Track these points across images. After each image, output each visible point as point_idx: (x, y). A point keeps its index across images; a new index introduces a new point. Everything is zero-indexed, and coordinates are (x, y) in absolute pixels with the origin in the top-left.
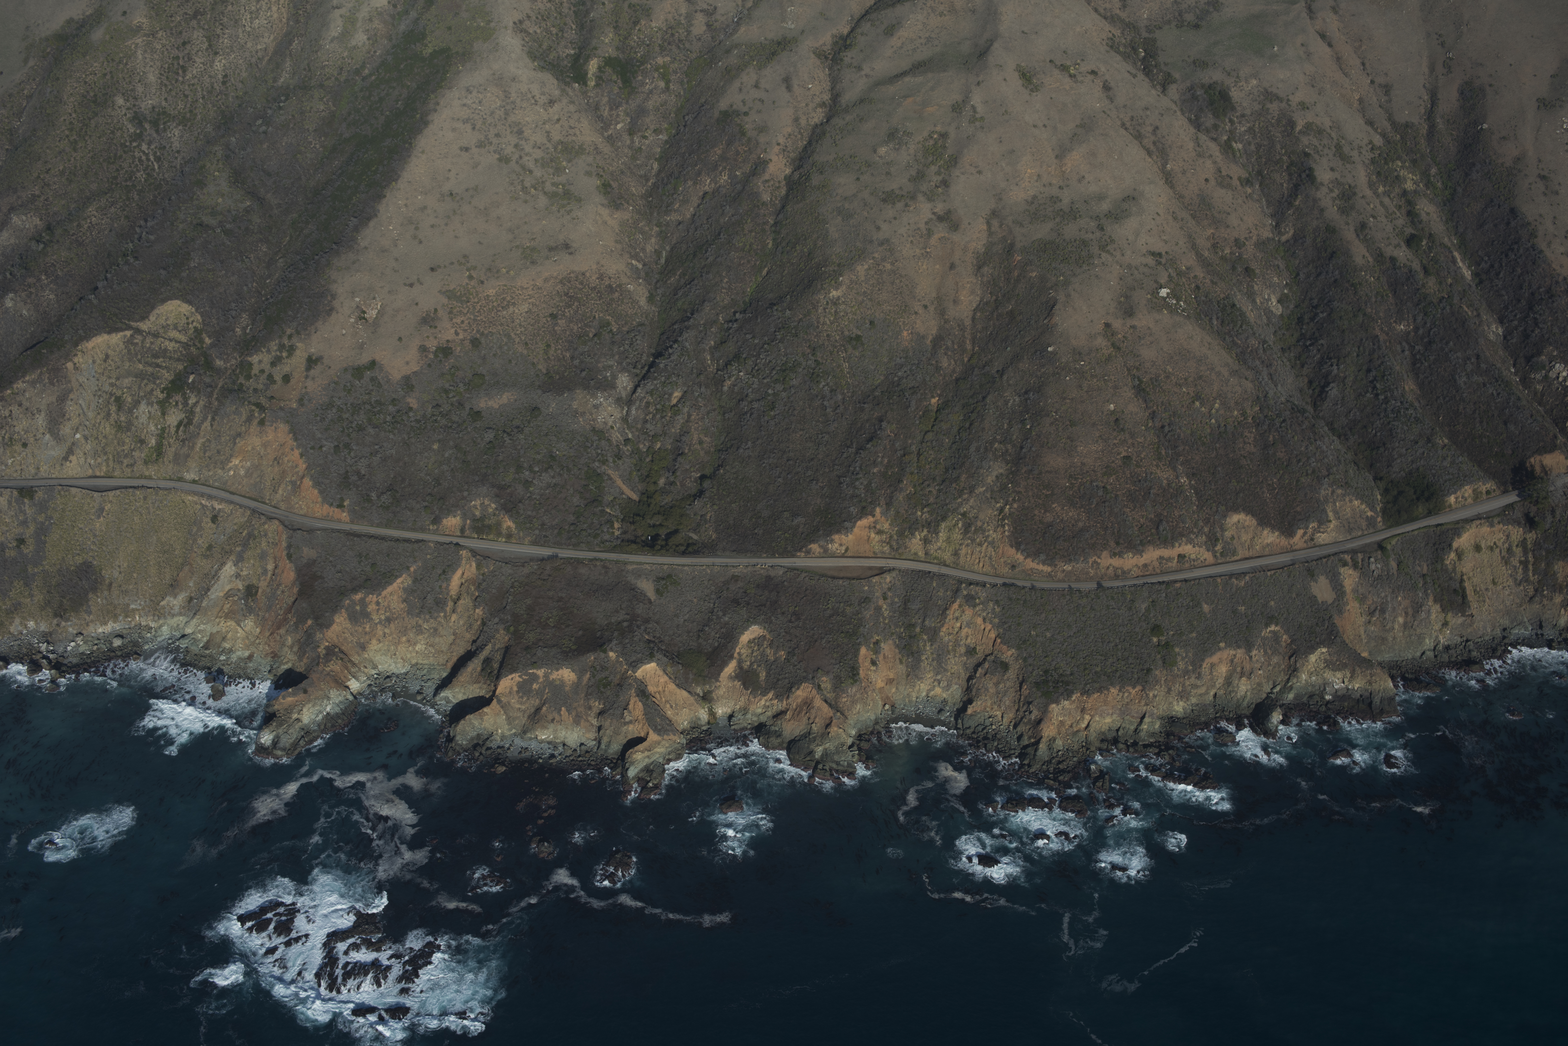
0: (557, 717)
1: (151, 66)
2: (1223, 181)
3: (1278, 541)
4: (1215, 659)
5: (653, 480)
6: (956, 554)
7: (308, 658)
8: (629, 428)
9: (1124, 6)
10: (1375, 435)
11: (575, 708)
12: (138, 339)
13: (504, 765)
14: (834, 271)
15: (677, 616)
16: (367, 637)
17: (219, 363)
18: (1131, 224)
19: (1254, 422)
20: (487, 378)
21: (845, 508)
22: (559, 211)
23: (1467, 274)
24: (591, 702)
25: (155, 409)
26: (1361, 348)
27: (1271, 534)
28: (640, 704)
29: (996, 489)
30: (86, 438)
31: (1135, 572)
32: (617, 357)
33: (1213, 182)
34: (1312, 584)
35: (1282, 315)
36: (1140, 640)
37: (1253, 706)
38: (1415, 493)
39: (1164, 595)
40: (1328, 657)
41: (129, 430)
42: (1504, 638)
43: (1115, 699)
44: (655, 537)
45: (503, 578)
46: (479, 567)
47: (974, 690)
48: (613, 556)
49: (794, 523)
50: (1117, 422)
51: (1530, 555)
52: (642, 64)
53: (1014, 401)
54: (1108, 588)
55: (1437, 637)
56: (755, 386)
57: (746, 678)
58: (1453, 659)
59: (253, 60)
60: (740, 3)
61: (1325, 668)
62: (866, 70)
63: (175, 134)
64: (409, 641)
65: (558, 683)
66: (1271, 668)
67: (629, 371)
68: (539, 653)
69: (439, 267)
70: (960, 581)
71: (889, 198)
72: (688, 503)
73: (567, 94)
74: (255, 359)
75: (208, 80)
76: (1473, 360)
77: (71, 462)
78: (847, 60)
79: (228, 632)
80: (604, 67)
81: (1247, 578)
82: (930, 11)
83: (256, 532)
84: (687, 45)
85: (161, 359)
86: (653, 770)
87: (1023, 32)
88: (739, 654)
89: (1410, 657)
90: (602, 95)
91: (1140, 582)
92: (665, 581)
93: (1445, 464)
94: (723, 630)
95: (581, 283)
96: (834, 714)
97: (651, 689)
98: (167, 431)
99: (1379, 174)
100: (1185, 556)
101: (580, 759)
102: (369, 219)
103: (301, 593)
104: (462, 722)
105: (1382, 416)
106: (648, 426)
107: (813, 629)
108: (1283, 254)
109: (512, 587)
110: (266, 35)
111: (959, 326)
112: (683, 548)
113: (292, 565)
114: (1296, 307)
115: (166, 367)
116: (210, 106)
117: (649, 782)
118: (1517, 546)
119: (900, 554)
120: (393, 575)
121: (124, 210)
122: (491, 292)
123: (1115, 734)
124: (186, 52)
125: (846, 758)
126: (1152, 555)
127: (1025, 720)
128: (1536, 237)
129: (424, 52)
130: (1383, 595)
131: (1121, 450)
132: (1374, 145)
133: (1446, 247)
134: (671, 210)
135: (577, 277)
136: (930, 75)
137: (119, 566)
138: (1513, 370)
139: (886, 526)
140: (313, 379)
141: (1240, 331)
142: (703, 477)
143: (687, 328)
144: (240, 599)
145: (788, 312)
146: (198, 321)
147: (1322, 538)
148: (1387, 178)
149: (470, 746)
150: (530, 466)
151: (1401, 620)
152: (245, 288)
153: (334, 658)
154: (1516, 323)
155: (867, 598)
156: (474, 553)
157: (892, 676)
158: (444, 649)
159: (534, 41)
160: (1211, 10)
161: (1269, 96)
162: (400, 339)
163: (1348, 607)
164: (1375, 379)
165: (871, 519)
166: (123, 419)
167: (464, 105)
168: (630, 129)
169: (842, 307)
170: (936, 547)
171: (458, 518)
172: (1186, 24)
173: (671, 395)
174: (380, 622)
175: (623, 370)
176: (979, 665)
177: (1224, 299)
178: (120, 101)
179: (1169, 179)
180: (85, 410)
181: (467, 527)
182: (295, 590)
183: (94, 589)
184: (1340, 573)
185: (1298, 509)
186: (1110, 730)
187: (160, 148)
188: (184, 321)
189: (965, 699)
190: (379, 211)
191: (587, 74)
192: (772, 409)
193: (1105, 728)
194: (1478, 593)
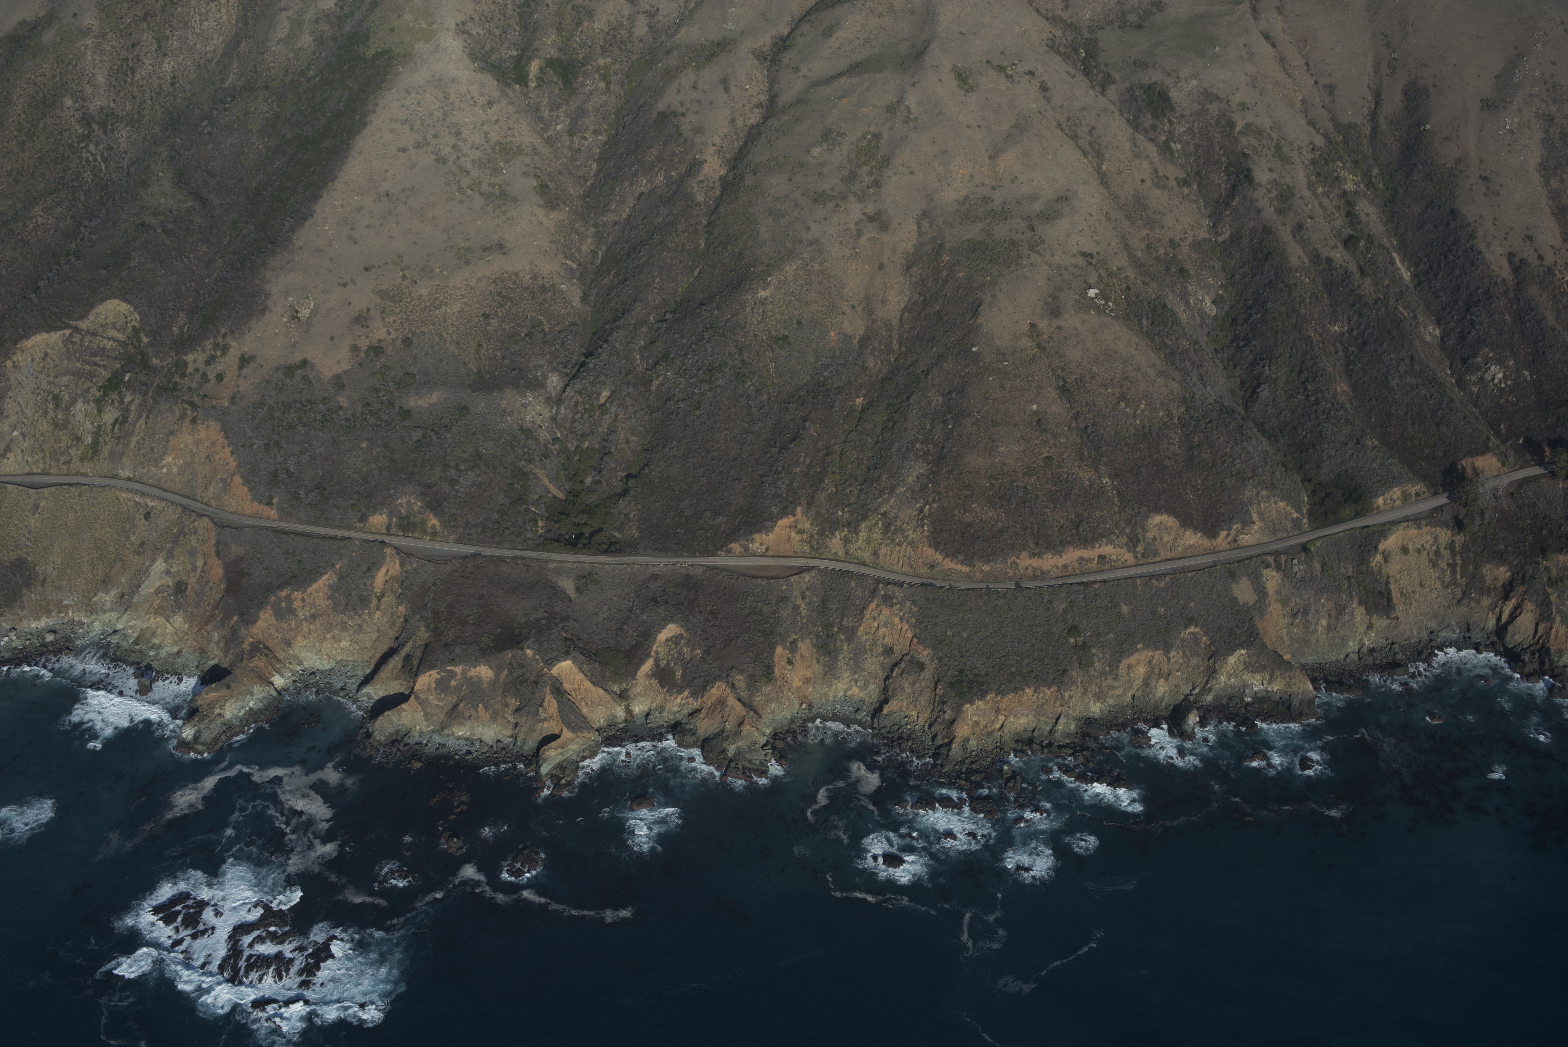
0: (474, 714)
1: (100, 68)
2: (1160, 182)
3: (1201, 542)
4: (1132, 660)
5: (579, 479)
6: (875, 553)
7: (233, 654)
8: (557, 427)
9: (1067, 7)
10: (1306, 436)
11: (492, 705)
12: (77, 338)
13: (420, 761)
14: (763, 271)
15: (596, 614)
16: (293, 634)
17: (155, 361)
18: (1063, 224)
19: (1180, 423)
20: (417, 377)
21: (767, 508)
22: (494, 212)
23: (1406, 275)
24: (508, 699)
25: (92, 407)
26: (1294, 350)
27: (1193, 536)
28: (555, 701)
29: (916, 489)
30: (24, 436)
31: (1055, 573)
32: (548, 357)
33: (1149, 183)
34: (1234, 585)
35: (1216, 316)
36: (1057, 641)
37: (1171, 707)
38: (1343, 495)
39: (1082, 596)
40: (1247, 659)
41: (65, 427)
42: (1431, 640)
43: (1030, 699)
44: (579, 536)
45: (426, 575)
46: (402, 564)
47: (890, 690)
48: (535, 554)
49: (715, 523)
50: (1039, 422)
51: (1458, 558)
52: (583, 65)
53: (938, 401)
54: (1026, 589)
55: (1361, 640)
56: (682, 386)
57: (663, 676)
58: (1377, 662)
59: (202, 62)
60: (682, 4)
61: (1244, 669)
62: (804, 71)
63: (123, 135)
64: (334, 638)
65: (475, 680)
66: (1189, 670)
67: (559, 371)
68: (458, 650)
69: (373, 267)
70: (878, 581)
71: (820, 198)
72: (613, 502)
73: (507, 95)
74: (190, 358)
75: (157, 82)
76: (1406, 362)
77: (8, 459)
78: (785, 61)
79: (157, 628)
80: (545, 68)
81: (1167, 579)
82: (869, 12)
83: (186, 529)
84: (629, 46)
85: (99, 358)
86: (566, 767)
87: (961, 33)
88: (656, 652)
89: (1334, 659)
90: (543, 97)
91: (1059, 582)
92: (585, 580)
93: (1374, 465)
94: (641, 629)
95: (515, 283)
96: (747, 712)
97: (567, 686)
98: (103, 429)
99: (1318, 174)
100: (1105, 557)
101: (496, 755)
102: (305, 219)
103: (229, 590)
104: (381, 718)
105: (1312, 417)
106: (576, 425)
107: (729, 628)
108: (1219, 255)
109: (434, 585)
110: (216, 36)
111: (886, 326)
112: (605, 547)
113: (220, 562)
114: (1231, 308)
115: (103, 366)
116: (158, 107)
117: (561, 779)
118: (1445, 548)
119: (820, 554)
120: (318, 572)
121: (70, 210)
122: (424, 292)
123: (1030, 735)
124: (135, 53)
125: (757, 757)
126: (1071, 555)
127: (940, 720)
128: (1475, 238)
129: (367, 54)
130: (1306, 597)
131: (1043, 450)
132: (1315, 146)
133: (1384, 248)
134: (607, 211)
135: (510, 277)
136: (866, 76)
137: (53, 563)
138: (1449, 372)
139: (807, 525)
140: (245, 377)
141: (1170, 332)
142: (629, 476)
143: (618, 328)
144: (170, 595)
145: (716, 312)
146: (136, 320)
147: (1246, 539)
148: (1326, 178)
149: (388, 742)
150: (457, 465)
151: (1324, 622)
152: (183, 287)
153: (258, 654)
154: (1453, 324)
155: (785, 597)
156: (398, 550)
157: (809, 675)
158: (368, 646)
159: (477, 42)
160: (1155, 10)
161: (1209, 96)
162: (332, 338)
163: (1270, 609)
164: (1306, 380)
165: (792, 518)
166: (60, 416)
167: (403, 106)
168: (570, 130)
169: (770, 307)
170: (856, 547)
171: (384, 516)
172: (1128, 24)
173: (599, 394)
174: (305, 619)
175: (554, 369)
176: (895, 665)
177: (1155, 300)
178: (68, 102)
179: (1104, 179)
180: (24, 408)
181: (393, 525)
182: (223, 587)
183: (28, 585)
184: (1262, 575)
185: (1222, 510)
186: (1025, 731)
187: (108, 149)
188: (123, 320)
189: (882, 698)
190: (315, 211)
191: (528, 75)
192: (698, 408)
193: (1020, 729)
194: (1405, 595)
